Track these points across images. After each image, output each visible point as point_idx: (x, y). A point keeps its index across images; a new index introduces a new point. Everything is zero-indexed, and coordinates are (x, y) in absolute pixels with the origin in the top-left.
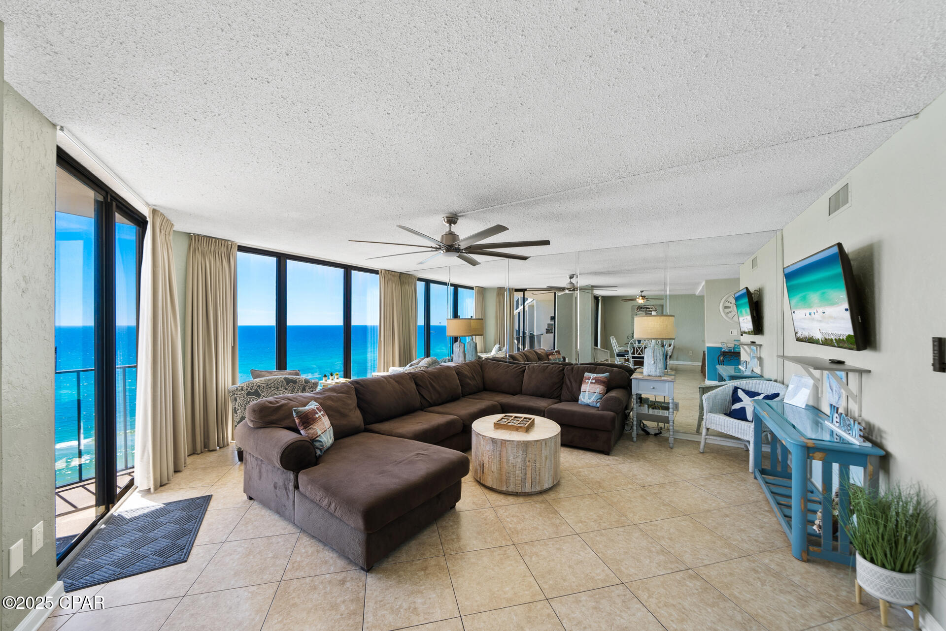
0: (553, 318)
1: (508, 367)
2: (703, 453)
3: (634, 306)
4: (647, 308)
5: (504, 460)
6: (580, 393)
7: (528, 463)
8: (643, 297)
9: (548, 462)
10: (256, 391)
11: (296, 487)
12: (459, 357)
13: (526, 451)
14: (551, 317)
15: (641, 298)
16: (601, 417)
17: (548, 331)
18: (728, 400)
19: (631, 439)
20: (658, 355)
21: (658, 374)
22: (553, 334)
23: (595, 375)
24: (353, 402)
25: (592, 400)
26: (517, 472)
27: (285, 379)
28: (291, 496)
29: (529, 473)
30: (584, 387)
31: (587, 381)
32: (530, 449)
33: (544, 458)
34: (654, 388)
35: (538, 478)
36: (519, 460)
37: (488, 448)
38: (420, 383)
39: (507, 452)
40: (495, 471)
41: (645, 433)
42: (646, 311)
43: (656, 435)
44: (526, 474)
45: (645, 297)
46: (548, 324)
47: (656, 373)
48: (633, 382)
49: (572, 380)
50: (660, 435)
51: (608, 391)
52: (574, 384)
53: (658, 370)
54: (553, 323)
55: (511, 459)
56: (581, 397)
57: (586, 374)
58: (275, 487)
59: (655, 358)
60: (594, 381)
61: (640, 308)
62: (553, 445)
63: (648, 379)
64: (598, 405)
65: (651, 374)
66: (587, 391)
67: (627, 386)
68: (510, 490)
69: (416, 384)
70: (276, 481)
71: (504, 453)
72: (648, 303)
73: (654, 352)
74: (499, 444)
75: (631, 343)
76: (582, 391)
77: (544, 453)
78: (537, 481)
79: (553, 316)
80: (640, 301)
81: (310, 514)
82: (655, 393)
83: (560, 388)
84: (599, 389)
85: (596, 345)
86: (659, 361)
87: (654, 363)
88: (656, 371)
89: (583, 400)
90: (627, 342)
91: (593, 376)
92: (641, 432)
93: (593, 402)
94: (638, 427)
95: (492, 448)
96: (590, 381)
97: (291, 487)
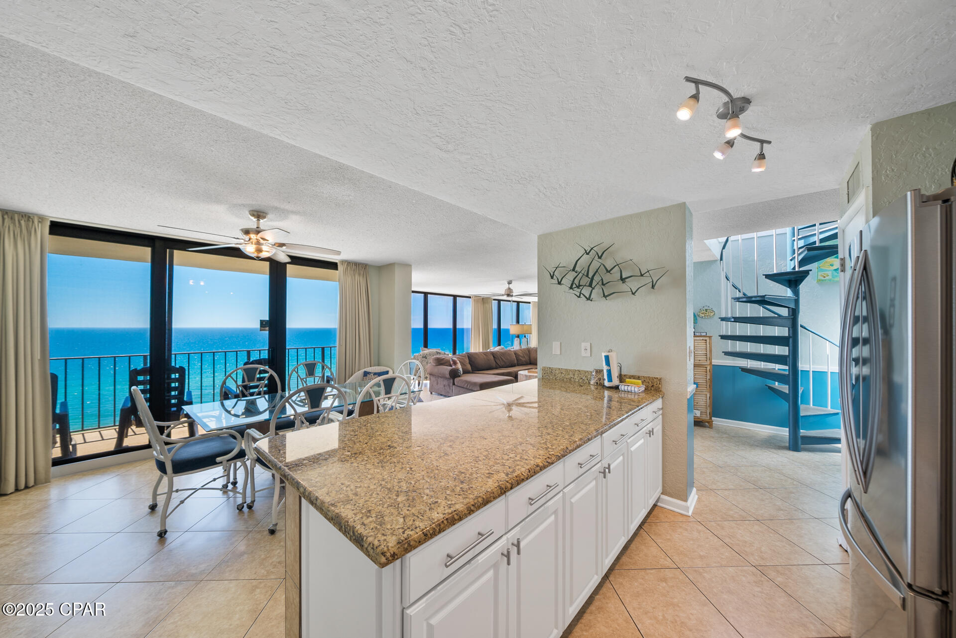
10: (426, 356)
11: (454, 384)
12: (518, 346)
24: (467, 361)
27: (437, 352)
28: (451, 388)
38: (495, 356)
58: (444, 386)
69: (494, 357)
70: (445, 384)
81: (459, 392)
97: (451, 384)
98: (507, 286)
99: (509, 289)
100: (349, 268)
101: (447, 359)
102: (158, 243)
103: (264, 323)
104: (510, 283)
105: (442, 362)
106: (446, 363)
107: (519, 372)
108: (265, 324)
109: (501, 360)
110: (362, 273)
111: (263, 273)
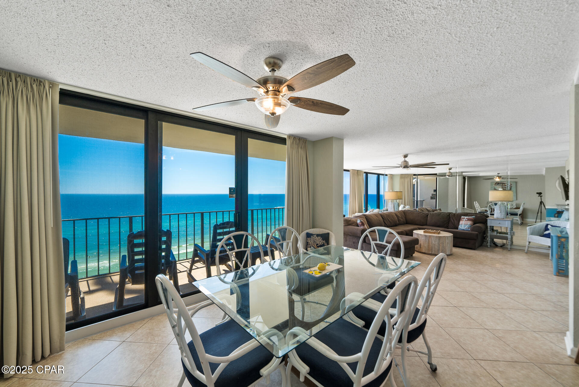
0: (435, 191)
1: (419, 214)
2: (526, 253)
3: (492, 182)
4: (503, 184)
5: (430, 242)
6: (459, 225)
7: (440, 244)
8: (500, 177)
9: (448, 245)
12: (391, 209)
13: (440, 240)
14: (434, 190)
15: (498, 178)
16: (471, 234)
17: (432, 198)
18: (542, 230)
19: (487, 246)
20: (502, 209)
21: (502, 217)
22: (435, 200)
23: (467, 217)
25: (466, 227)
26: (436, 247)
29: (441, 248)
30: (461, 222)
31: (463, 220)
32: (441, 239)
33: (447, 243)
34: (499, 223)
35: (444, 250)
36: (437, 243)
37: (423, 238)
39: (431, 240)
40: (426, 246)
41: (496, 245)
42: (502, 185)
43: (501, 246)
44: (439, 248)
45: (501, 177)
46: (432, 194)
47: (501, 217)
48: (488, 220)
49: (455, 220)
50: (504, 246)
51: (474, 224)
52: (455, 221)
53: (502, 216)
54: (435, 193)
55: (433, 242)
56: (460, 227)
57: (462, 217)
59: (501, 210)
60: (467, 220)
61: (497, 183)
62: (450, 239)
63: (497, 219)
64: (469, 230)
65: (498, 217)
66: (463, 223)
67: (485, 222)
68: (433, 253)
70: (354, 241)
71: (430, 240)
72: (503, 180)
73: (500, 208)
74: (428, 237)
75: (490, 206)
76: (460, 224)
77: (447, 241)
78: (444, 251)
79: (435, 189)
80: (497, 180)
82: (501, 226)
83: (448, 223)
84: (469, 223)
85: (464, 206)
86: (503, 211)
87: (500, 212)
88: (501, 216)
89: (461, 228)
90: (487, 205)
91: (466, 217)
92: (493, 245)
93: (466, 228)
94: (491, 242)
95: (425, 238)
96: (465, 219)
98: (403, 159)
99: (405, 161)
100: (294, 141)
101: (353, 221)
102: (151, 116)
103: (232, 190)
104: (405, 156)
105: (350, 223)
106: (353, 224)
107: (414, 231)
108: (232, 192)
109: (388, 221)
110: (303, 147)
111: (230, 153)
